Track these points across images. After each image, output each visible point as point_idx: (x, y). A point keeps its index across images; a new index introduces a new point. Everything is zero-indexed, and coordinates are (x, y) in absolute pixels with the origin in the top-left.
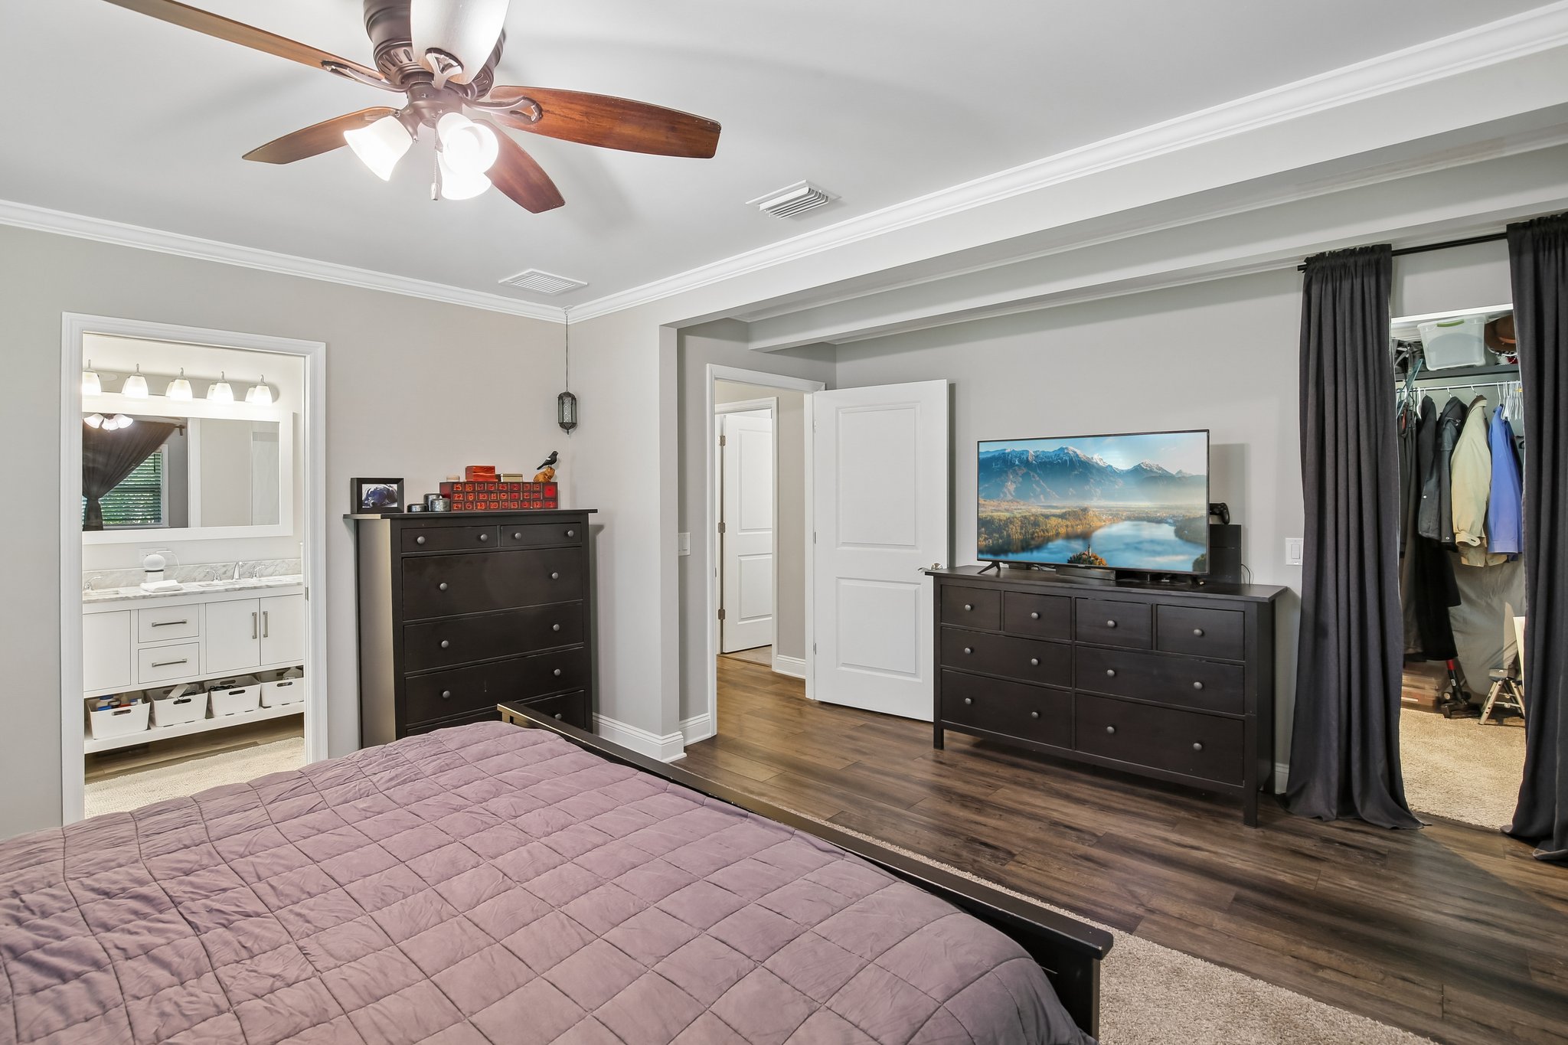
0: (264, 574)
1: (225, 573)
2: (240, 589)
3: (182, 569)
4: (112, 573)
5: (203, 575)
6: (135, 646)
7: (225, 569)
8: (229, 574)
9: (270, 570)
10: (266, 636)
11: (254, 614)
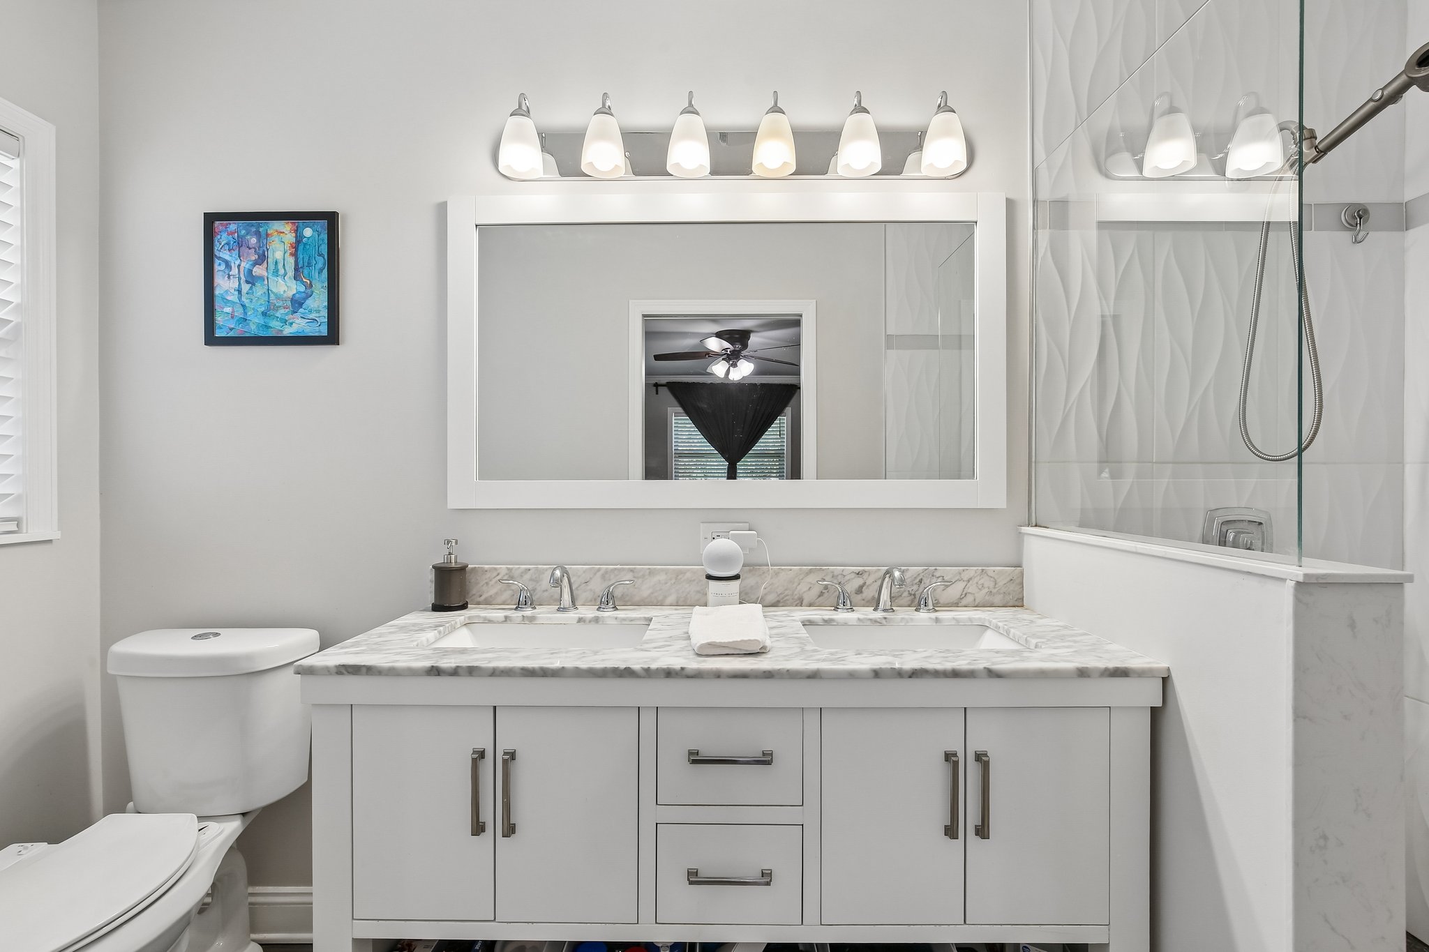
0: (942, 601)
1: (860, 590)
2: (915, 674)
3: (777, 574)
4: (651, 573)
5: (816, 591)
6: (651, 814)
7: (859, 581)
8: (869, 593)
9: (954, 592)
10: (983, 831)
11: (949, 757)
